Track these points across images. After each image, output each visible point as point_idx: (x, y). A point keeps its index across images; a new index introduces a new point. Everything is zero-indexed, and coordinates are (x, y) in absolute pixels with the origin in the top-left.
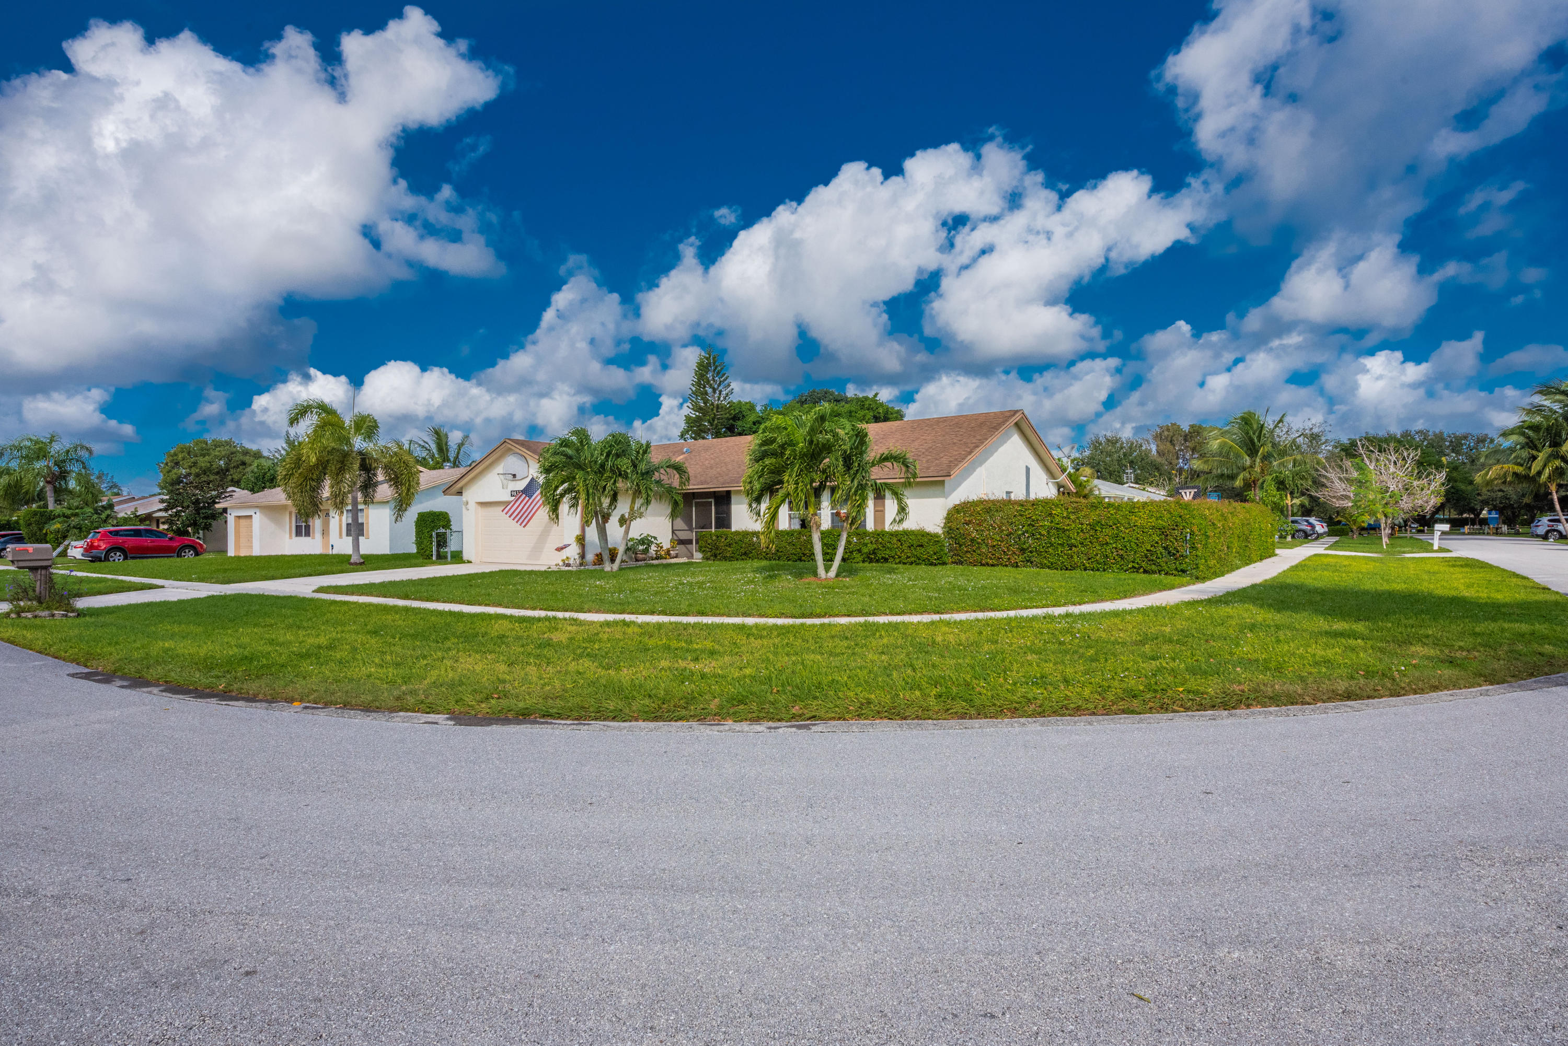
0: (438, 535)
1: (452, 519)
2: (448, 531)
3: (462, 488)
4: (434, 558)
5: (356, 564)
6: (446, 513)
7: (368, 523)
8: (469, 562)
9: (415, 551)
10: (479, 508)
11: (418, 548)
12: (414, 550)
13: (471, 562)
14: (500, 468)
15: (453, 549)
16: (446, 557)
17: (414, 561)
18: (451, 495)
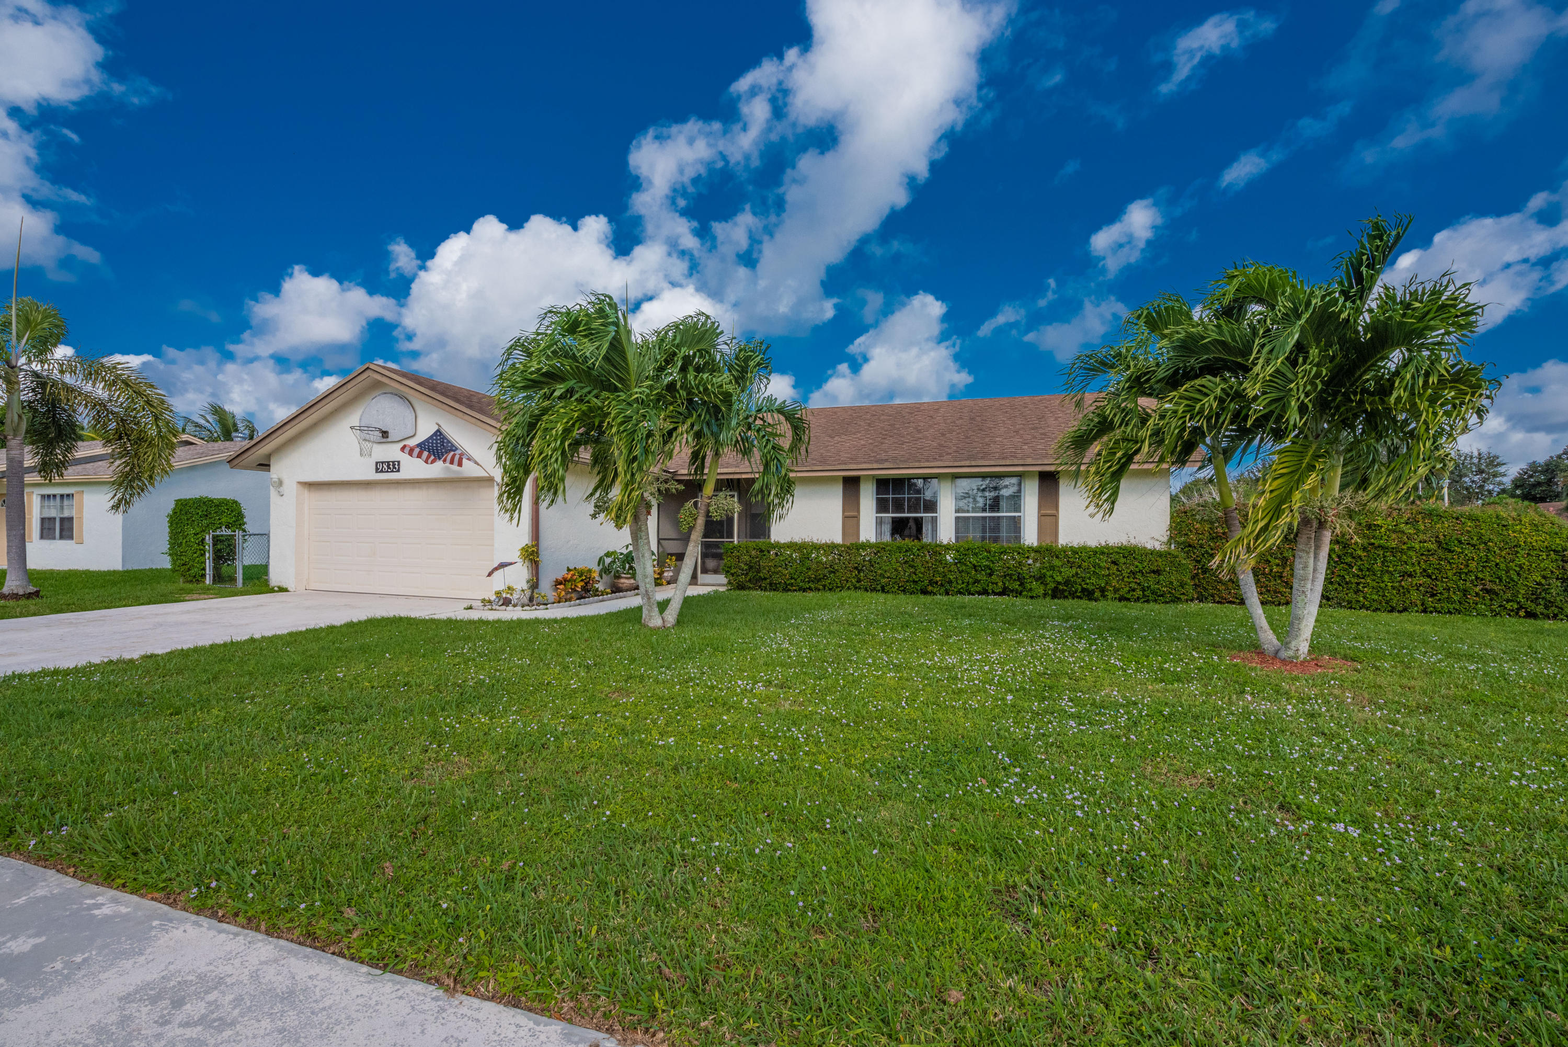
0: (216, 540)
1: (246, 513)
2: (238, 534)
3: (269, 456)
4: (208, 581)
5: (15, 596)
6: (235, 502)
7: (81, 518)
8: (282, 590)
9: (169, 566)
10: (306, 493)
11: (174, 562)
12: (166, 563)
13: (286, 590)
14: (354, 418)
15: (247, 562)
16: (232, 579)
17: (163, 588)
18: (246, 468)
